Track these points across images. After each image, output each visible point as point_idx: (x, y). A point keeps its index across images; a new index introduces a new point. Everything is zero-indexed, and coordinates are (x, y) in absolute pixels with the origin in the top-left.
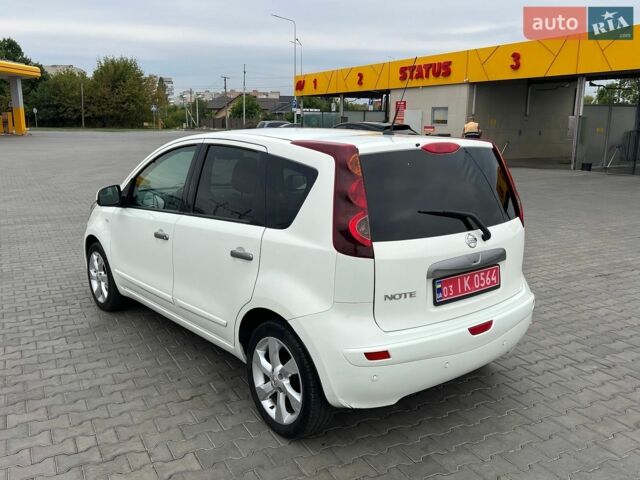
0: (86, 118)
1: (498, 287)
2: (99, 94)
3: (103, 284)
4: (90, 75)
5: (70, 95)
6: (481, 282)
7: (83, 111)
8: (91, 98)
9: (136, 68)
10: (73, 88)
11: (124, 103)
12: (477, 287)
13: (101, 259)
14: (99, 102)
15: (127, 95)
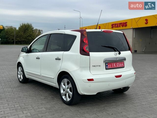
0: (16, 42)
1: (124, 67)
2: (20, 34)
3: (21, 75)
4: (17, 29)
5: (11, 34)
6: (119, 65)
7: (15, 39)
8: (18, 35)
9: (32, 26)
10: (12, 32)
11: (27, 37)
12: (118, 66)
13: (21, 68)
14: (20, 37)
15: (29, 34)
